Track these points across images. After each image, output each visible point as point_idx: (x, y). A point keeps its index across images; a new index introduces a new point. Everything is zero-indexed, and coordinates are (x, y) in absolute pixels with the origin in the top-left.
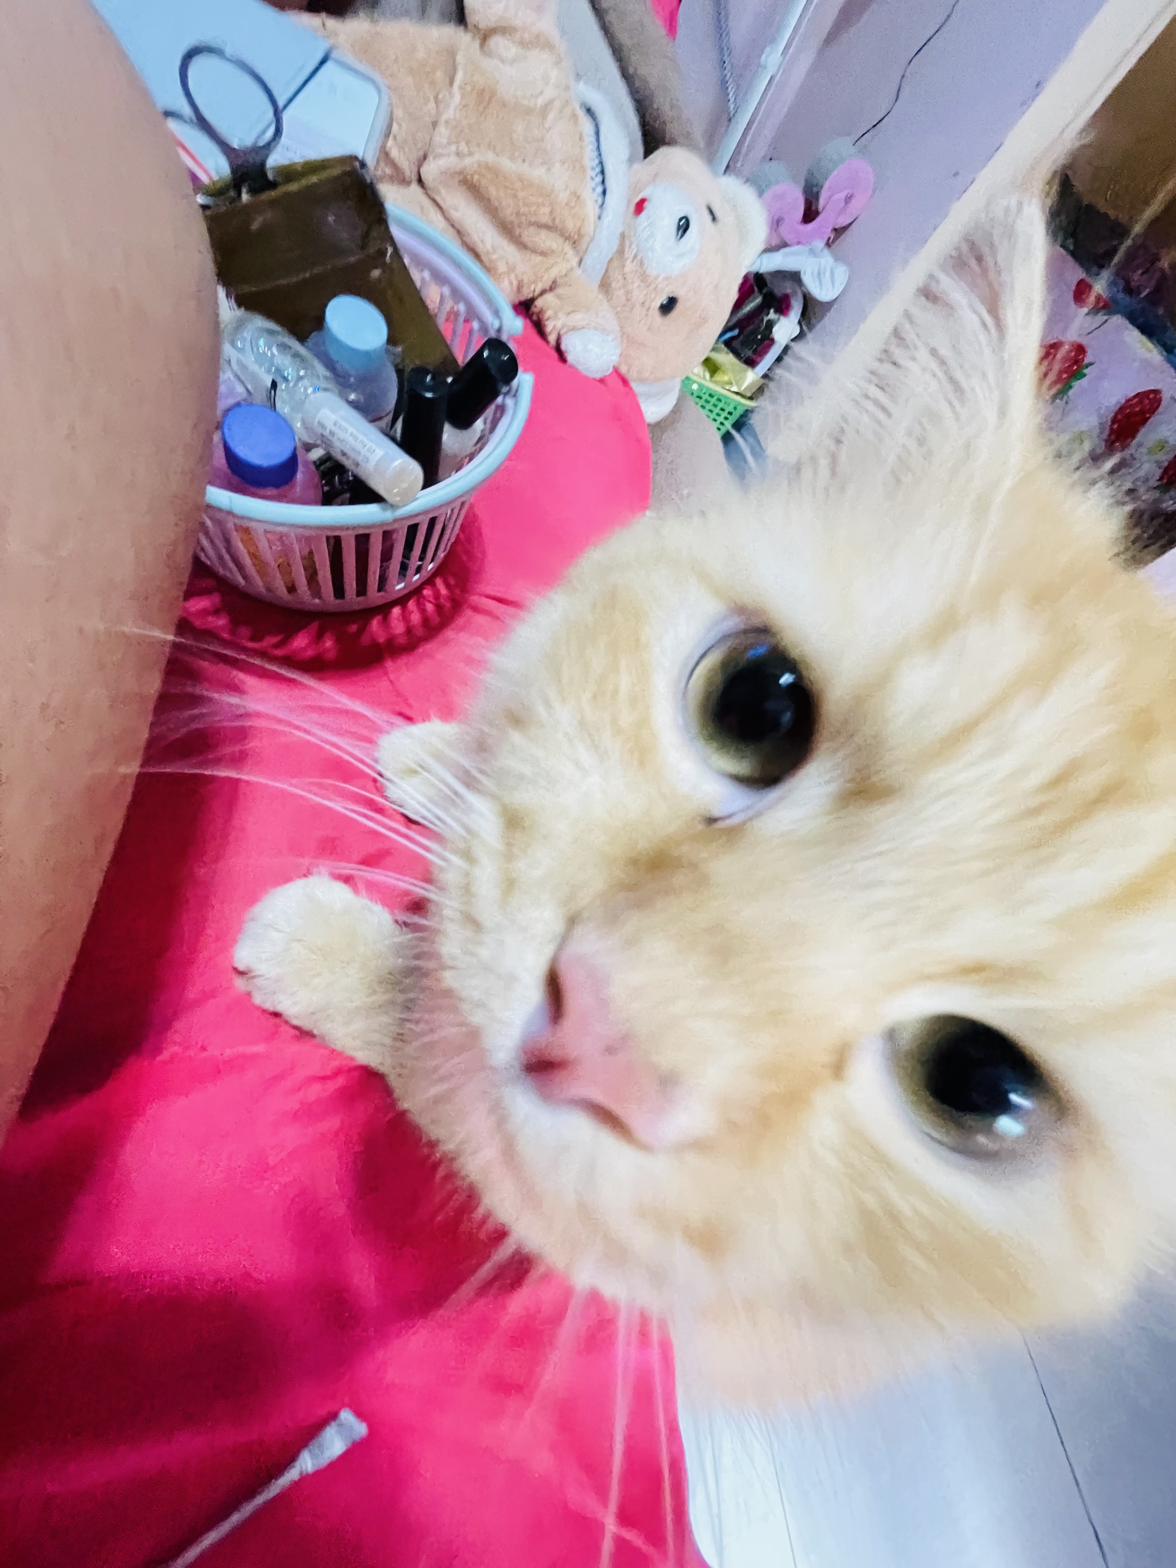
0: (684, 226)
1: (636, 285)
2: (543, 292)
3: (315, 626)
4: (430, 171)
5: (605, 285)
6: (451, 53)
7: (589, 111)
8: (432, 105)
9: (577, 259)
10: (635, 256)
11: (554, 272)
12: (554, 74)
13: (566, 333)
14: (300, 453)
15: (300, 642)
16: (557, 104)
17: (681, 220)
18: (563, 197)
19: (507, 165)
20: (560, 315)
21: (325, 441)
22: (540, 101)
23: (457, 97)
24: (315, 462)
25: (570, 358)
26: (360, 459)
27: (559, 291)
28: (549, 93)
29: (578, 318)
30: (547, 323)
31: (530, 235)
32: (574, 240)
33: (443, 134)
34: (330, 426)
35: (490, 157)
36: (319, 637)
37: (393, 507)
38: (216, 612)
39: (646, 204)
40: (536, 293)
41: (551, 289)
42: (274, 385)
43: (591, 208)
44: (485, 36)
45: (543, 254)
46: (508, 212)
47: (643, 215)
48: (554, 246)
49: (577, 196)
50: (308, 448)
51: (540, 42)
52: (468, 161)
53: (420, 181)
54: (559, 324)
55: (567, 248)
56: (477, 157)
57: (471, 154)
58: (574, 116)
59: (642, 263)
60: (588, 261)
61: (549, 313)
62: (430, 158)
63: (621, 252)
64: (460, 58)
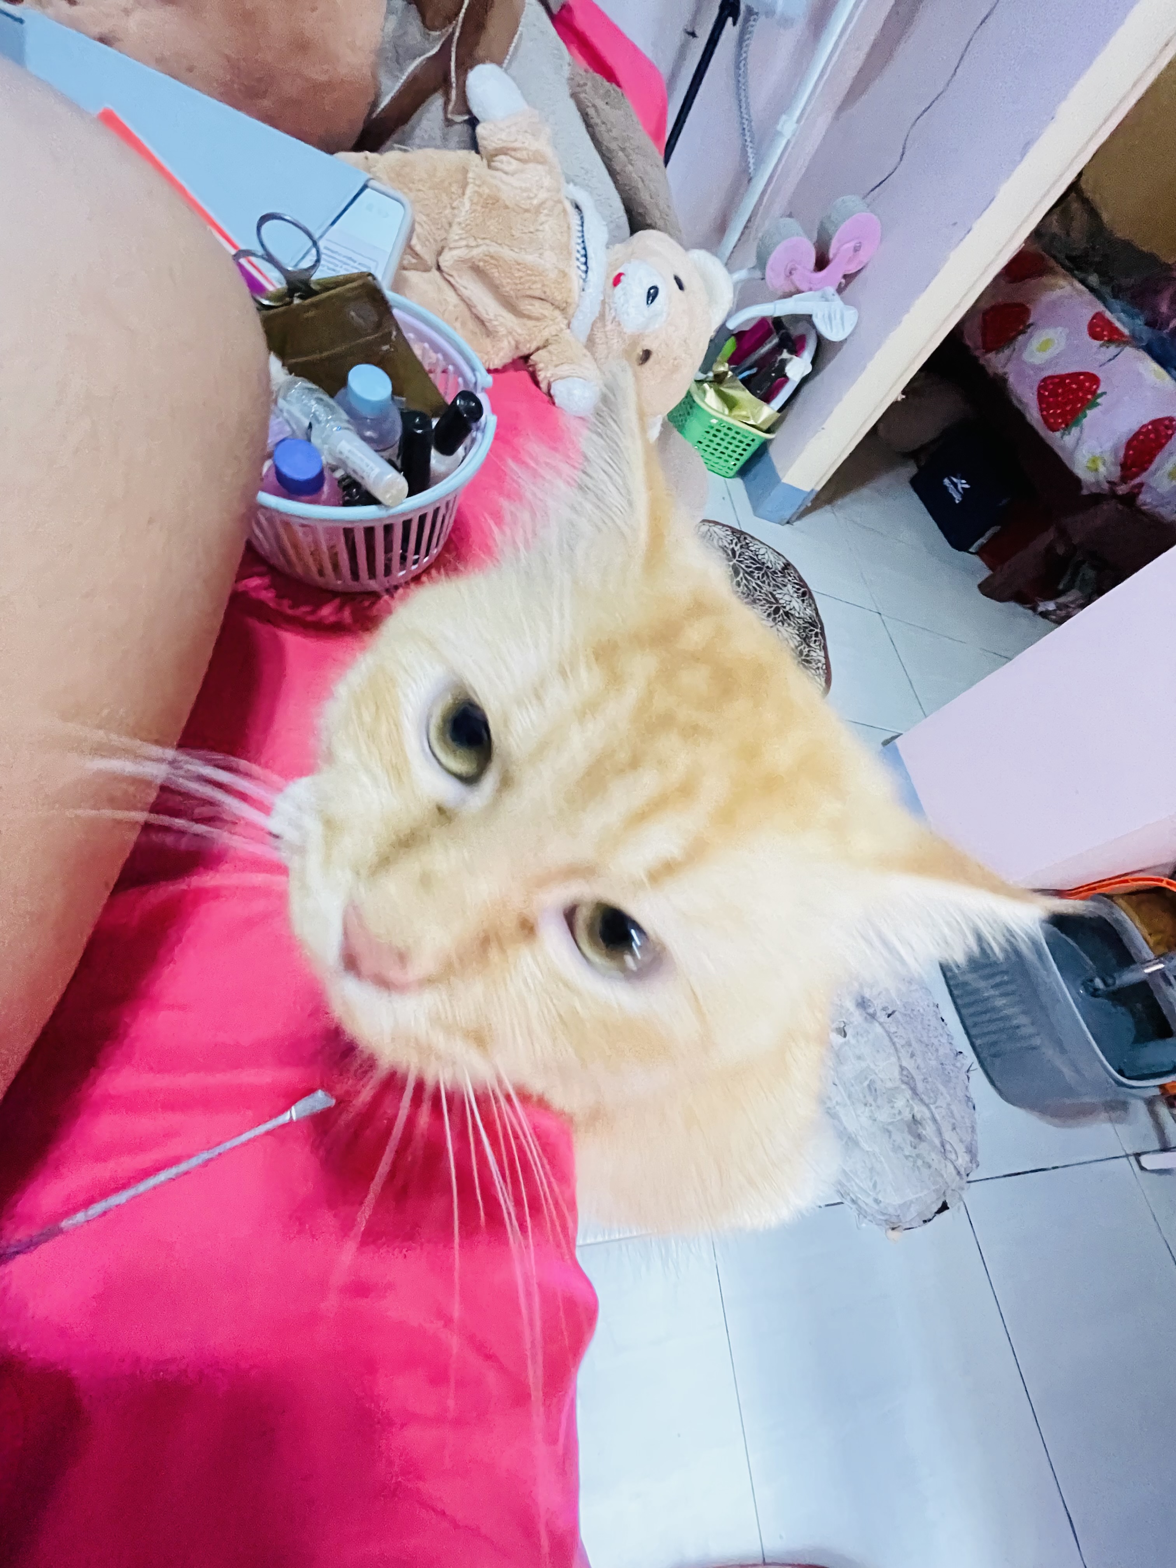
0: (652, 294)
1: (616, 341)
2: (538, 349)
3: (337, 601)
4: (446, 260)
5: (590, 343)
6: (465, 171)
7: (577, 207)
8: (448, 211)
9: (566, 322)
10: (614, 318)
11: (546, 334)
12: (547, 182)
13: (554, 381)
14: (326, 474)
15: (326, 611)
16: (549, 204)
17: (651, 289)
18: (553, 275)
19: (506, 253)
20: (550, 367)
21: (342, 463)
22: (535, 202)
23: (467, 205)
24: (336, 479)
25: (556, 401)
26: (365, 475)
27: (550, 348)
28: (543, 195)
29: (565, 369)
30: (540, 373)
31: (526, 306)
32: (563, 308)
33: (456, 232)
34: (346, 453)
35: (494, 249)
36: (340, 609)
37: (387, 507)
38: (266, 588)
39: (622, 278)
40: (531, 351)
41: (545, 347)
42: (310, 426)
43: (576, 282)
44: (490, 159)
45: (537, 319)
46: (508, 289)
47: (620, 286)
48: (546, 313)
49: (564, 274)
50: (333, 469)
51: (538, 159)
52: (475, 252)
53: (439, 268)
54: (549, 375)
55: (557, 313)
56: (483, 248)
57: (477, 246)
58: (564, 211)
59: (619, 325)
60: (575, 323)
61: (541, 366)
62: (446, 250)
63: (602, 316)
64: (470, 175)
